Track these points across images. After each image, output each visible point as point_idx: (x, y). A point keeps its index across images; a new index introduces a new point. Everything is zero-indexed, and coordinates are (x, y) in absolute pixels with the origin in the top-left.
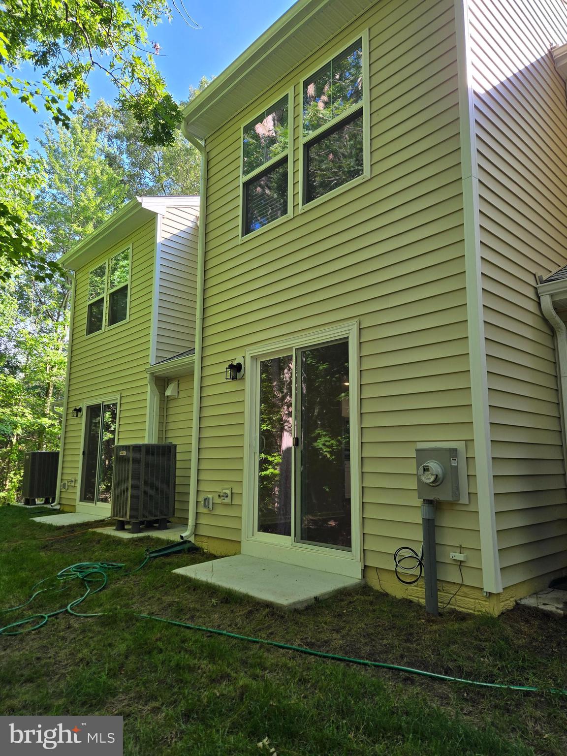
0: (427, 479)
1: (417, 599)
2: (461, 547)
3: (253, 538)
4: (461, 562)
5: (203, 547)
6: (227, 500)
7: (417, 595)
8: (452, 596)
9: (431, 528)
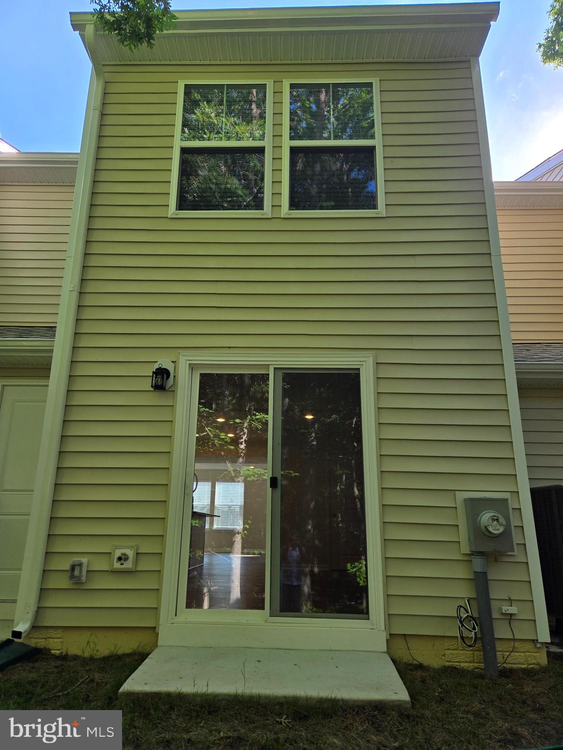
0: (496, 530)
1: (458, 664)
2: (510, 599)
3: (177, 619)
4: (511, 615)
5: (50, 646)
6: (128, 565)
7: (457, 660)
8: (509, 653)
9: (481, 582)
